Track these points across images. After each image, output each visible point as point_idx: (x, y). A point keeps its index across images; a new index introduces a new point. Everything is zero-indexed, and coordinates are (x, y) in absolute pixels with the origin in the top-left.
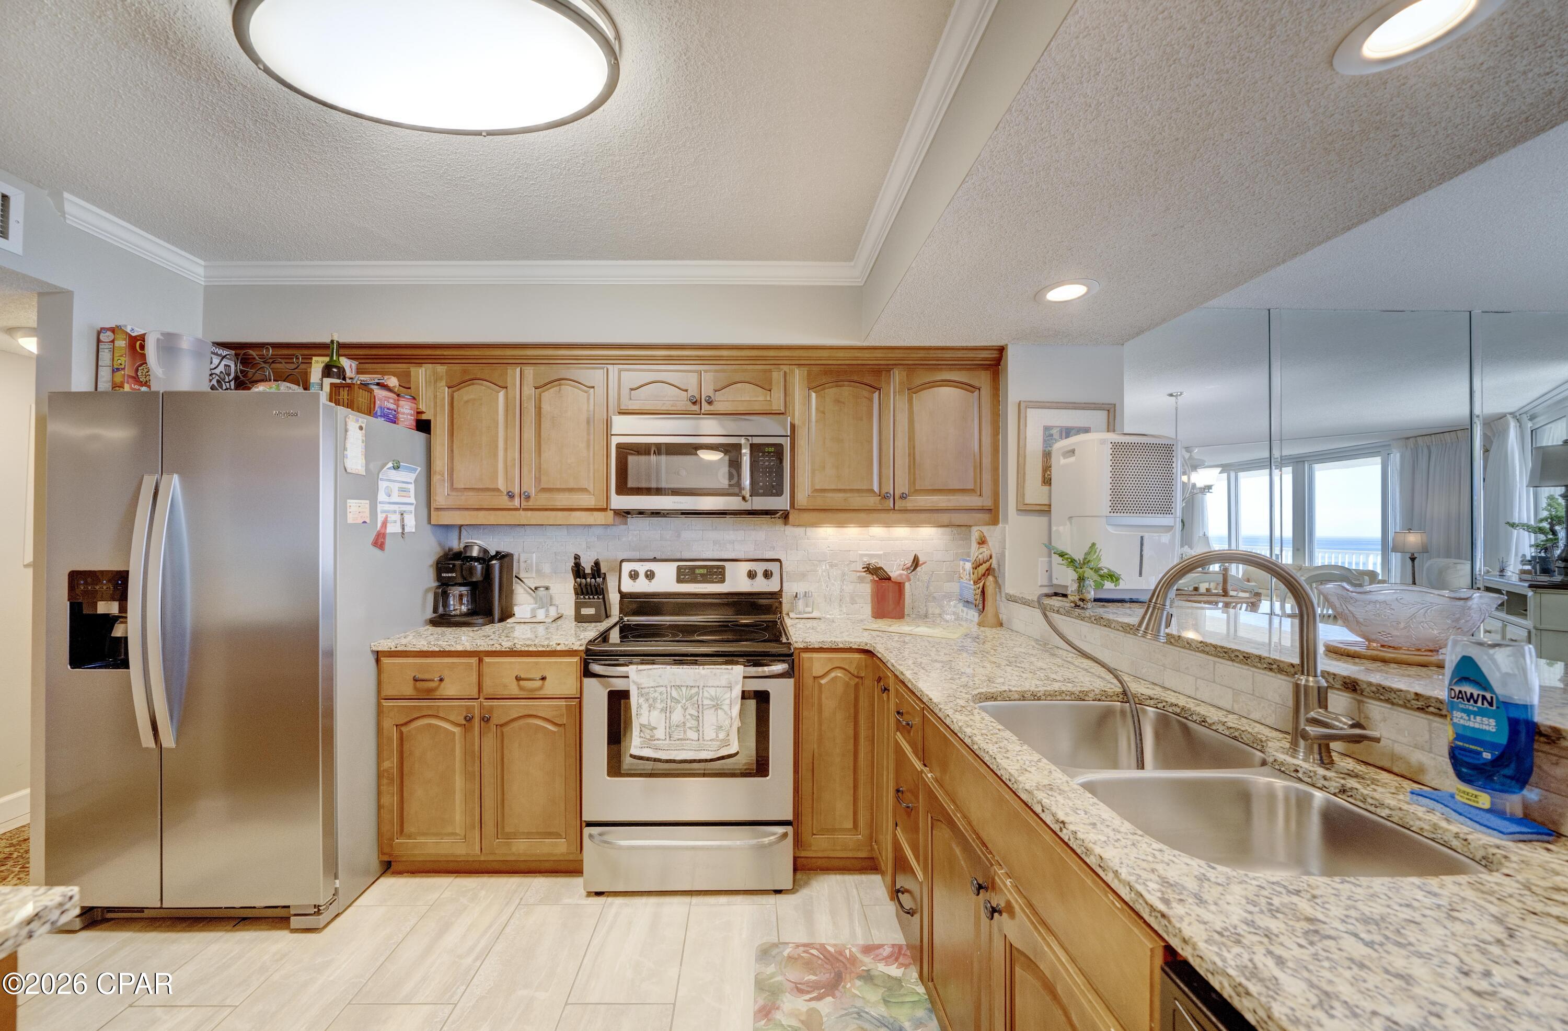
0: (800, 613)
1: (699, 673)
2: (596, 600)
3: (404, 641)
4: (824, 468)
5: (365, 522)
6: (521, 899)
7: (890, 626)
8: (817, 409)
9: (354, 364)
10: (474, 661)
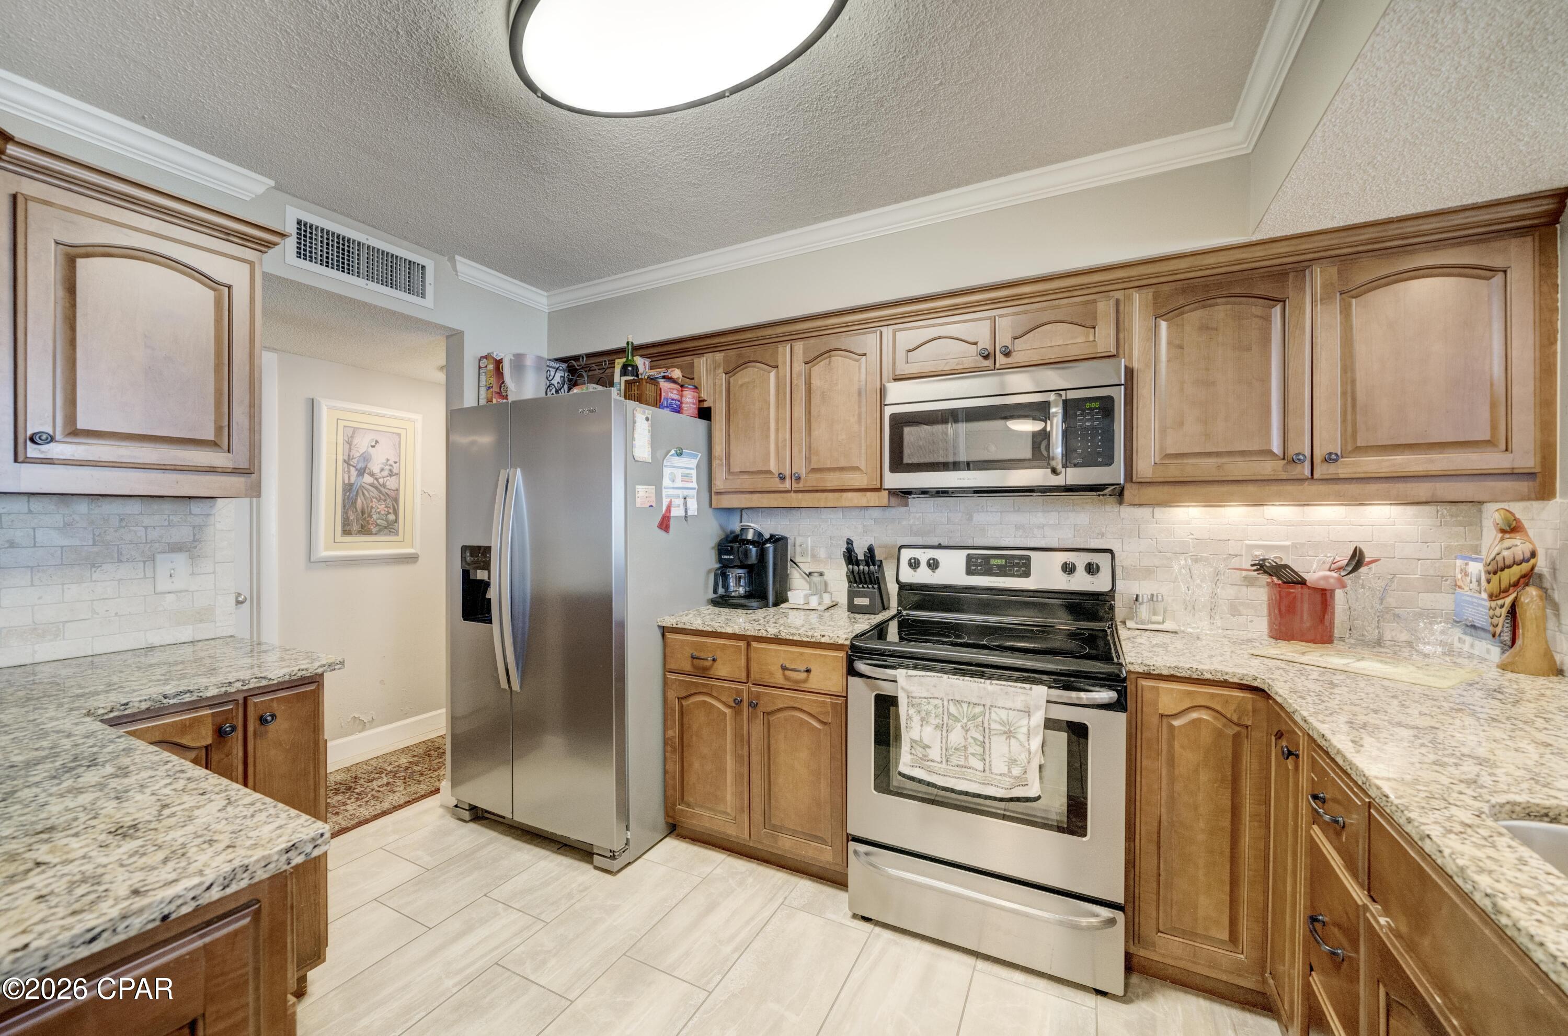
0: (1143, 623)
1: (984, 689)
2: (871, 589)
3: (684, 619)
4: (1181, 424)
5: (651, 506)
6: (785, 898)
7: (1303, 654)
8: (1169, 343)
9: (647, 362)
10: (743, 644)
